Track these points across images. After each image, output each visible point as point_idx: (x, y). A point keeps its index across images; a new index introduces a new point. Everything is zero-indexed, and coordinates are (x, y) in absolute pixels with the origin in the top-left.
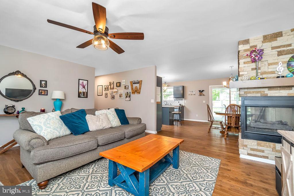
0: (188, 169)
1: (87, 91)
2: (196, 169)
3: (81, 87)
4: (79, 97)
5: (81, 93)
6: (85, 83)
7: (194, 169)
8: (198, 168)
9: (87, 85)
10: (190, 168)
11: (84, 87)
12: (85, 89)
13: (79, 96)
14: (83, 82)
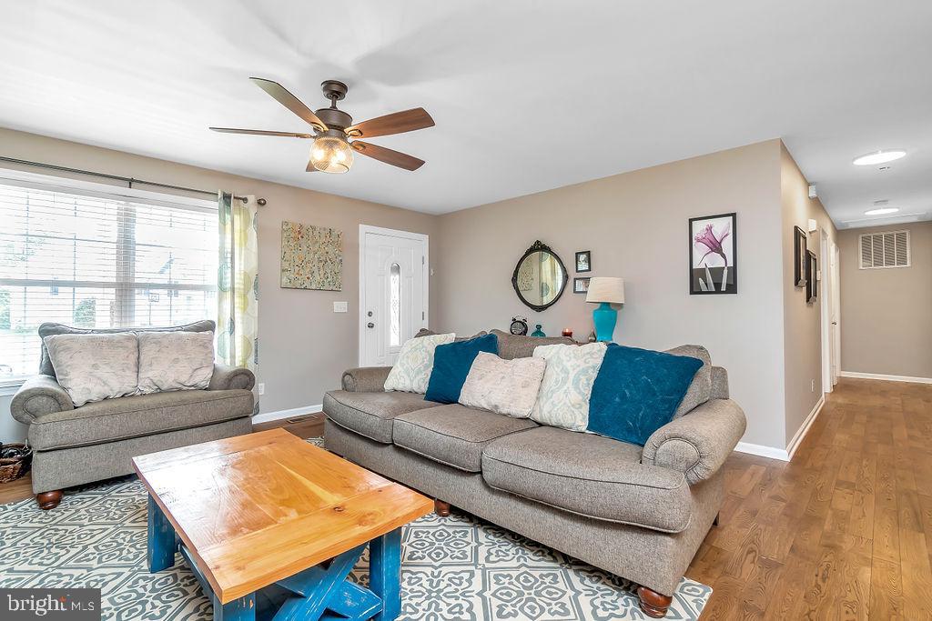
1: (730, 264)
3: (700, 250)
4: (692, 292)
5: (702, 272)
6: (721, 227)
9: (730, 237)
11: (716, 247)
12: (724, 256)
13: (695, 290)
14: (709, 229)
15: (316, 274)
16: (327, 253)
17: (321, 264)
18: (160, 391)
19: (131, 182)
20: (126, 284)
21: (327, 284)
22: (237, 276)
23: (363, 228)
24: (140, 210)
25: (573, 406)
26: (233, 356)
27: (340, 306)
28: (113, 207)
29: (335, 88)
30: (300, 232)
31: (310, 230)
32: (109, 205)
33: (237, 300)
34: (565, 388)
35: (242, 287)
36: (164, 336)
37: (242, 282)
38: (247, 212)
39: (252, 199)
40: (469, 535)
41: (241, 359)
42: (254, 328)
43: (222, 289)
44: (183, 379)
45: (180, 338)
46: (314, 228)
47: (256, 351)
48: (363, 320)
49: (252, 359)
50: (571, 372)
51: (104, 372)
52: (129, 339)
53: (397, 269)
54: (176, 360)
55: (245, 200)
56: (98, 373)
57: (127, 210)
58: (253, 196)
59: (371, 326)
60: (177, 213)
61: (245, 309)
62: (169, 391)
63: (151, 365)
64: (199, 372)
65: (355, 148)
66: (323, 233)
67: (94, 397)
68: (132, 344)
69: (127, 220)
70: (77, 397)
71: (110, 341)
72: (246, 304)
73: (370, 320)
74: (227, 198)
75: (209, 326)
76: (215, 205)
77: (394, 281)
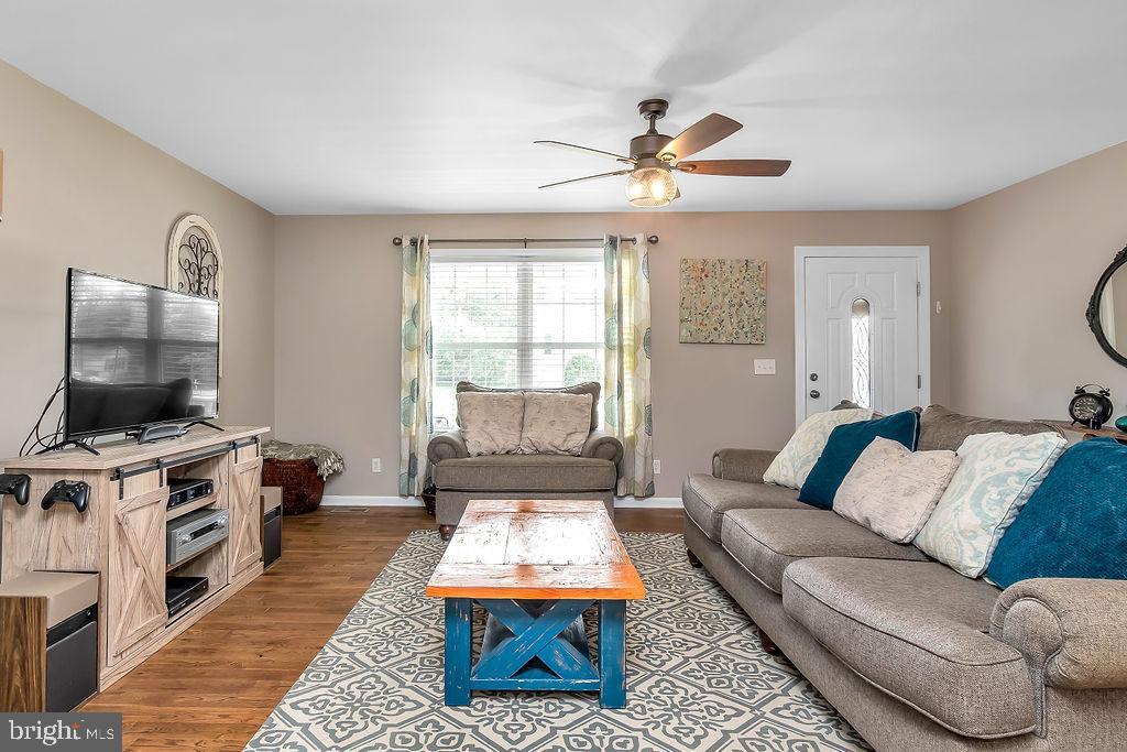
0: (426, 644)
2: (396, 652)
7: (405, 649)
8: (388, 658)
10: (420, 650)
15: (726, 323)
16: (743, 293)
17: (734, 310)
18: (538, 452)
19: (525, 242)
20: (525, 344)
21: (742, 335)
22: (626, 331)
23: (800, 252)
24: (536, 268)
25: (961, 532)
26: (622, 425)
27: (764, 366)
28: (514, 268)
29: (653, 107)
30: (703, 270)
31: (718, 266)
32: (510, 269)
33: (627, 359)
34: (958, 503)
35: (632, 343)
36: (545, 397)
37: (632, 338)
38: (636, 257)
39: (640, 238)
40: (781, 682)
41: (632, 427)
42: (646, 392)
43: (609, 347)
44: (557, 443)
45: (559, 399)
46: (722, 262)
47: (650, 420)
48: (802, 386)
49: (643, 428)
50: (978, 477)
51: (492, 428)
52: (516, 398)
53: (865, 307)
54: (552, 423)
55: (634, 240)
56: (489, 429)
57: (525, 270)
58: (641, 235)
59: (815, 395)
60: (569, 266)
61: (634, 370)
62: (546, 453)
63: (531, 426)
64: (573, 437)
65: (682, 170)
66: (736, 266)
67: (483, 450)
68: (518, 405)
69: (525, 281)
70: (472, 449)
71: (500, 400)
72: (636, 364)
73: (813, 386)
74: (613, 242)
75: (593, 389)
76: (600, 252)
77: (860, 327)
